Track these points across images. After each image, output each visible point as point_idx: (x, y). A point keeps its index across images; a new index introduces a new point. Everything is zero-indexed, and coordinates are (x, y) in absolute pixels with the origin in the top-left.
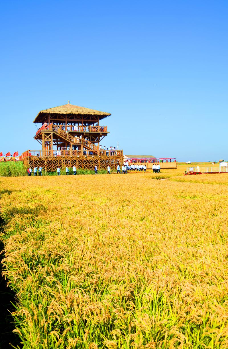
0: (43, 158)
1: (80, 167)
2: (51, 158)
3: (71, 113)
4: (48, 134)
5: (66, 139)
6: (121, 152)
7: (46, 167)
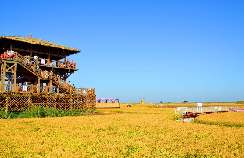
0: (4, 94)
1: (51, 106)
2: (15, 94)
3: (40, 44)
4: (10, 65)
5: (33, 73)
6: (94, 90)
7: (7, 106)
